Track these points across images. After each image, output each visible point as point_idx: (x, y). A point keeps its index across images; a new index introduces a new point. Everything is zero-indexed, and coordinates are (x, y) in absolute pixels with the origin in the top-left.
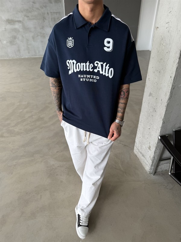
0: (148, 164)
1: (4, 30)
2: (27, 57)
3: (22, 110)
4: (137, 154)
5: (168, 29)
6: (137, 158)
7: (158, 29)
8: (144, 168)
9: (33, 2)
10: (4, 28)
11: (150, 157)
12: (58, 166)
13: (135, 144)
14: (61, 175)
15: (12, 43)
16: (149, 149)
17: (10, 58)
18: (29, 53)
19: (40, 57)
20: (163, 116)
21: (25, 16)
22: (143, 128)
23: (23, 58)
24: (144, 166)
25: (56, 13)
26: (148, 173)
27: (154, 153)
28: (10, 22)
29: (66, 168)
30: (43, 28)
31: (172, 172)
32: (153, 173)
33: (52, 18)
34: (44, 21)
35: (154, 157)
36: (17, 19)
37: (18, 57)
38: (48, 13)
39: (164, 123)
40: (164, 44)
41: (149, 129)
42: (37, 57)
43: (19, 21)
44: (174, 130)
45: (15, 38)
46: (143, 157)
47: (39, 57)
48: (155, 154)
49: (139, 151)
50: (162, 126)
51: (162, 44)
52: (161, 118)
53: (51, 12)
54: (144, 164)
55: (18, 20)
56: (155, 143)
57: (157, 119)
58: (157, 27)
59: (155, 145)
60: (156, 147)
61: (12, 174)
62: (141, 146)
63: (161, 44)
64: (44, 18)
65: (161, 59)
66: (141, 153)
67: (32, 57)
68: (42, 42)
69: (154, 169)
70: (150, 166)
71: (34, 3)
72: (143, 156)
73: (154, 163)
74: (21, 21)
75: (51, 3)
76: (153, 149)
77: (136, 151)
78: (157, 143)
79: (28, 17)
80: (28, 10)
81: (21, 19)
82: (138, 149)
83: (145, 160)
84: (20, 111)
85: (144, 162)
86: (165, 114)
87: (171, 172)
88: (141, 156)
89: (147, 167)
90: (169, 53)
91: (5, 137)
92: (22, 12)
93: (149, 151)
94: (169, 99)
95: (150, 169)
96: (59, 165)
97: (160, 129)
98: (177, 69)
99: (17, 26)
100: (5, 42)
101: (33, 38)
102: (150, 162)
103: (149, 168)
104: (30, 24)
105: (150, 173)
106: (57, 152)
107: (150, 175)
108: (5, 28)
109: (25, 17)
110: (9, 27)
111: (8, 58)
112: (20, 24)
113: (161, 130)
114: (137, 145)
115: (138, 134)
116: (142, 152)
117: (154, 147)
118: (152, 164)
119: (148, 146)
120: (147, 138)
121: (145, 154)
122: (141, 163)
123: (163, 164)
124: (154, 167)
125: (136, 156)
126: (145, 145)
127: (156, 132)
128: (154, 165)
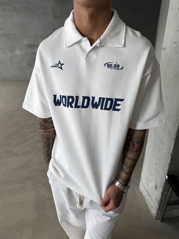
0: (155, 207)
4: (142, 192)
5: (176, 49)
6: (142, 197)
7: (165, 50)
8: (150, 211)
11: (156, 198)
13: (141, 179)
16: (155, 188)
20: (172, 151)
22: (150, 162)
24: (150, 209)
26: (155, 218)
27: (161, 194)
32: (161, 218)
35: (161, 200)
39: (172, 159)
40: (172, 66)
41: (156, 164)
46: (149, 197)
48: (162, 196)
49: (145, 188)
50: (170, 163)
51: (170, 67)
52: (169, 153)
54: (149, 206)
56: (162, 182)
57: (164, 153)
58: (164, 48)
59: (163, 185)
60: (164, 188)
62: (147, 183)
63: (168, 66)
65: (169, 83)
66: (147, 191)
69: (161, 214)
70: (156, 210)
72: (149, 195)
73: (162, 206)
76: (160, 190)
77: (142, 188)
78: (164, 182)
82: (144, 186)
83: (151, 201)
85: (149, 203)
86: (174, 148)
88: (147, 194)
89: (153, 211)
90: (177, 76)
93: (156, 191)
95: (156, 214)
97: (168, 166)
102: (156, 205)
103: (155, 212)
105: (157, 218)
107: (156, 220)
114: (143, 181)
115: (144, 168)
116: (149, 190)
117: (161, 187)
118: (159, 208)
119: (155, 185)
120: (153, 175)
121: (151, 194)
122: (147, 204)
123: (173, 209)
124: (162, 211)
125: (141, 193)
126: (151, 183)
127: (163, 169)
128: (162, 209)
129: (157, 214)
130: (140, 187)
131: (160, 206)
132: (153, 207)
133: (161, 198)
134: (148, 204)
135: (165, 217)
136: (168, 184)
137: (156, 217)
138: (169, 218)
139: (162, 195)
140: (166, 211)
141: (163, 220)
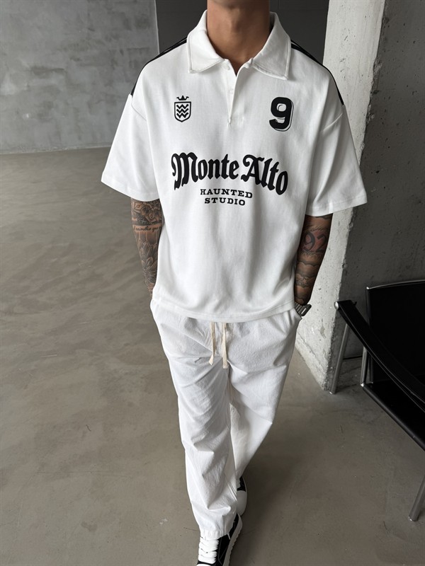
0: (321, 367)
1: (25, 89)
2: (75, 148)
3: (56, 259)
4: (301, 350)
5: (343, 72)
8: (314, 379)
9: (89, 29)
10: (26, 85)
11: (324, 351)
12: (126, 374)
14: (130, 392)
15: (42, 117)
16: (321, 333)
17: (39, 151)
18: (80, 138)
19: (105, 146)
20: (343, 258)
21: (71, 59)
23: (66, 149)
24: (314, 375)
25: (141, 49)
26: (323, 388)
27: (330, 341)
28: (38, 71)
29: (142, 378)
30: (110, 83)
31: (368, 382)
32: (333, 387)
33: (130, 62)
34: (114, 69)
35: (332, 351)
36: (54, 66)
37: (55, 148)
38: (122, 52)
39: (345, 273)
41: (320, 289)
42: (99, 147)
43: (59, 71)
44: (368, 288)
45: (49, 106)
46: (311, 354)
47: (102, 146)
48: (333, 344)
49: (304, 341)
50: (342, 280)
52: (339, 262)
53: (129, 49)
54: (313, 370)
55: (57, 66)
56: (331, 319)
57: (332, 266)
59: (332, 324)
60: (334, 328)
61: (25, 388)
62: (308, 330)
64: (114, 63)
66: (308, 345)
67: (87, 147)
68: (109, 113)
69: (333, 379)
70: (324, 373)
71: (91, 29)
72: (312, 351)
73: (333, 364)
74: (62, 69)
75: (129, 28)
76: (329, 333)
77: (299, 344)
78: (334, 318)
79: (78, 60)
80: (78, 45)
81: (62, 66)
82: (302, 338)
83: (315, 360)
84: (54, 260)
85: (313, 364)
86: (346, 252)
87: (365, 382)
88: (308, 351)
89: (320, 376)
91: (16, 314)
92: (65, 49)
93: (322, 338)
94: (352, 219)
95: (325, 380)
96: (127, 371)
97: (339, 287)
98: (362, 154)
99: (54, 80)
100: (28, 116)
101: (90, 105)
102: (325, 363)
103: (324, 378)
104: (83, 76)
105: (327, 388)
106: (126, 345)
107: (326, 392)
108: (28, 86)
109: (72, 61)
110: (37, 82)
111: (33, 151)
112: (61, 77)
113: (341, 288)
114: (301, 330)
116: (311, 343)
117: (330, 327)
118: (329, 367)
119: (320, 329)
120: (316, 311)
121: (314, 347)
122: (309, 369)
123: (355, 369)
124: (334, 374)
125: (299, 353)
126: (313, 327)
127: (332, 295)
128: (334, 369)
129: (327, 379)
130: (296, 343)
131: (330, 364)
132: (320, 370)
133: (331, 347)
134: (311, 367)
135: (342, 384)
136: (342, 320)
137: (326, 385)
138: (349, 386)
139: (332, 340)
140: (343, 374)
141: (338, 390)
